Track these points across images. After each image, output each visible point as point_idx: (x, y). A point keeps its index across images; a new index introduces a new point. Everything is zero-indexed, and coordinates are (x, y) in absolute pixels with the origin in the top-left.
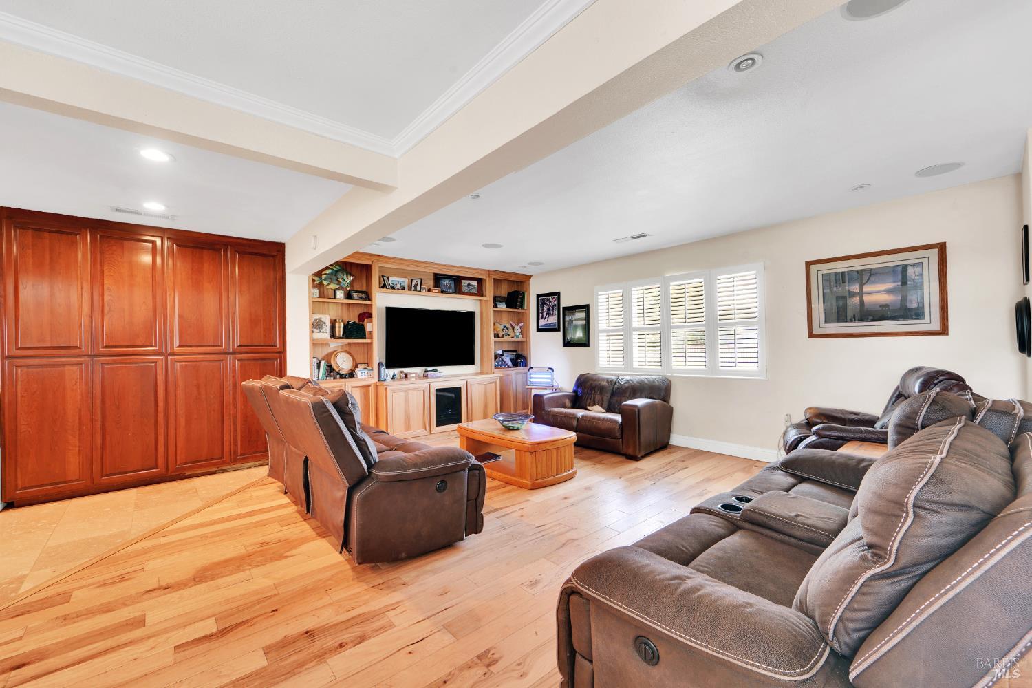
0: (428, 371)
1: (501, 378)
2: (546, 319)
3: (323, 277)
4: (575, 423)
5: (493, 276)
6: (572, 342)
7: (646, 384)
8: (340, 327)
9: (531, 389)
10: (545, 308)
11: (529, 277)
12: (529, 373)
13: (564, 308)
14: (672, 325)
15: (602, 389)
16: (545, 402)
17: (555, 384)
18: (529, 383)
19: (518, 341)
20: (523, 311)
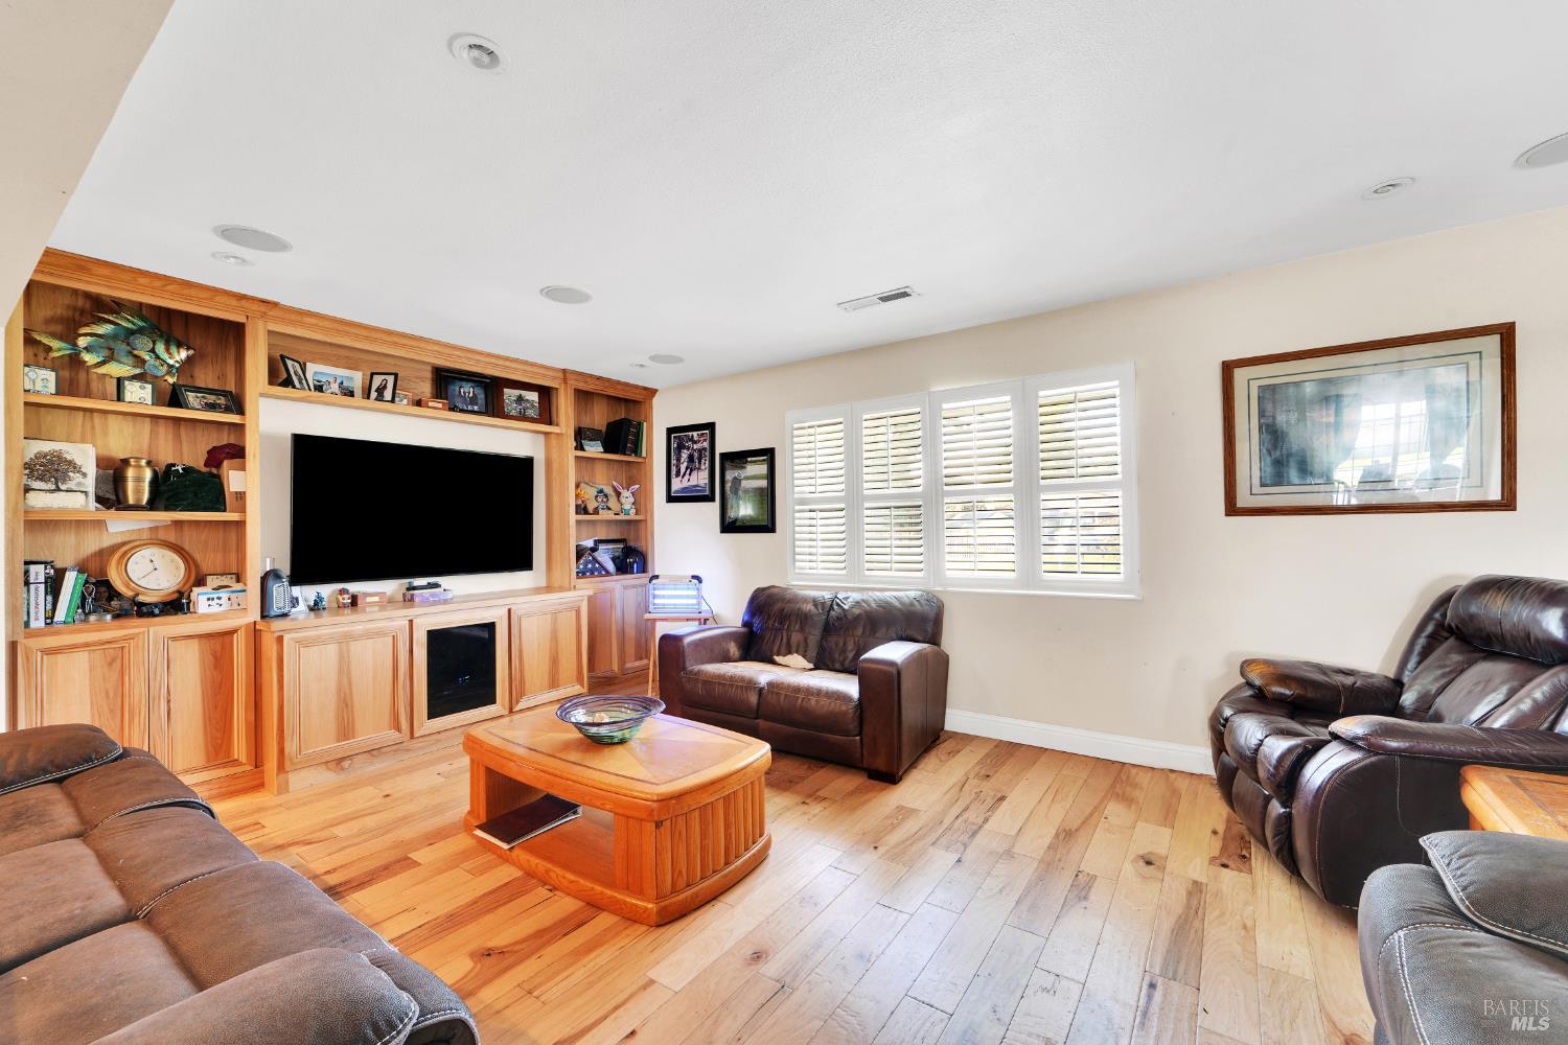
0: (415, 588)
1: (590, 599)
2: (687, 477)
3: (82, 342)
4: (753, 699)
5: (573, 383)
6: (738, 524)
7: (899, 610)
8: (139, 480)
9: (655, 620)
10: (685, 454)
11: (653, 392)
12: (651, 586)
13: (722, 455)
14: (946, 488)
15: (804, 619)
16: (687, 651)
17: (704, 607)
18: (651, 607)
19: (629, 522)
20: (639, 460)
